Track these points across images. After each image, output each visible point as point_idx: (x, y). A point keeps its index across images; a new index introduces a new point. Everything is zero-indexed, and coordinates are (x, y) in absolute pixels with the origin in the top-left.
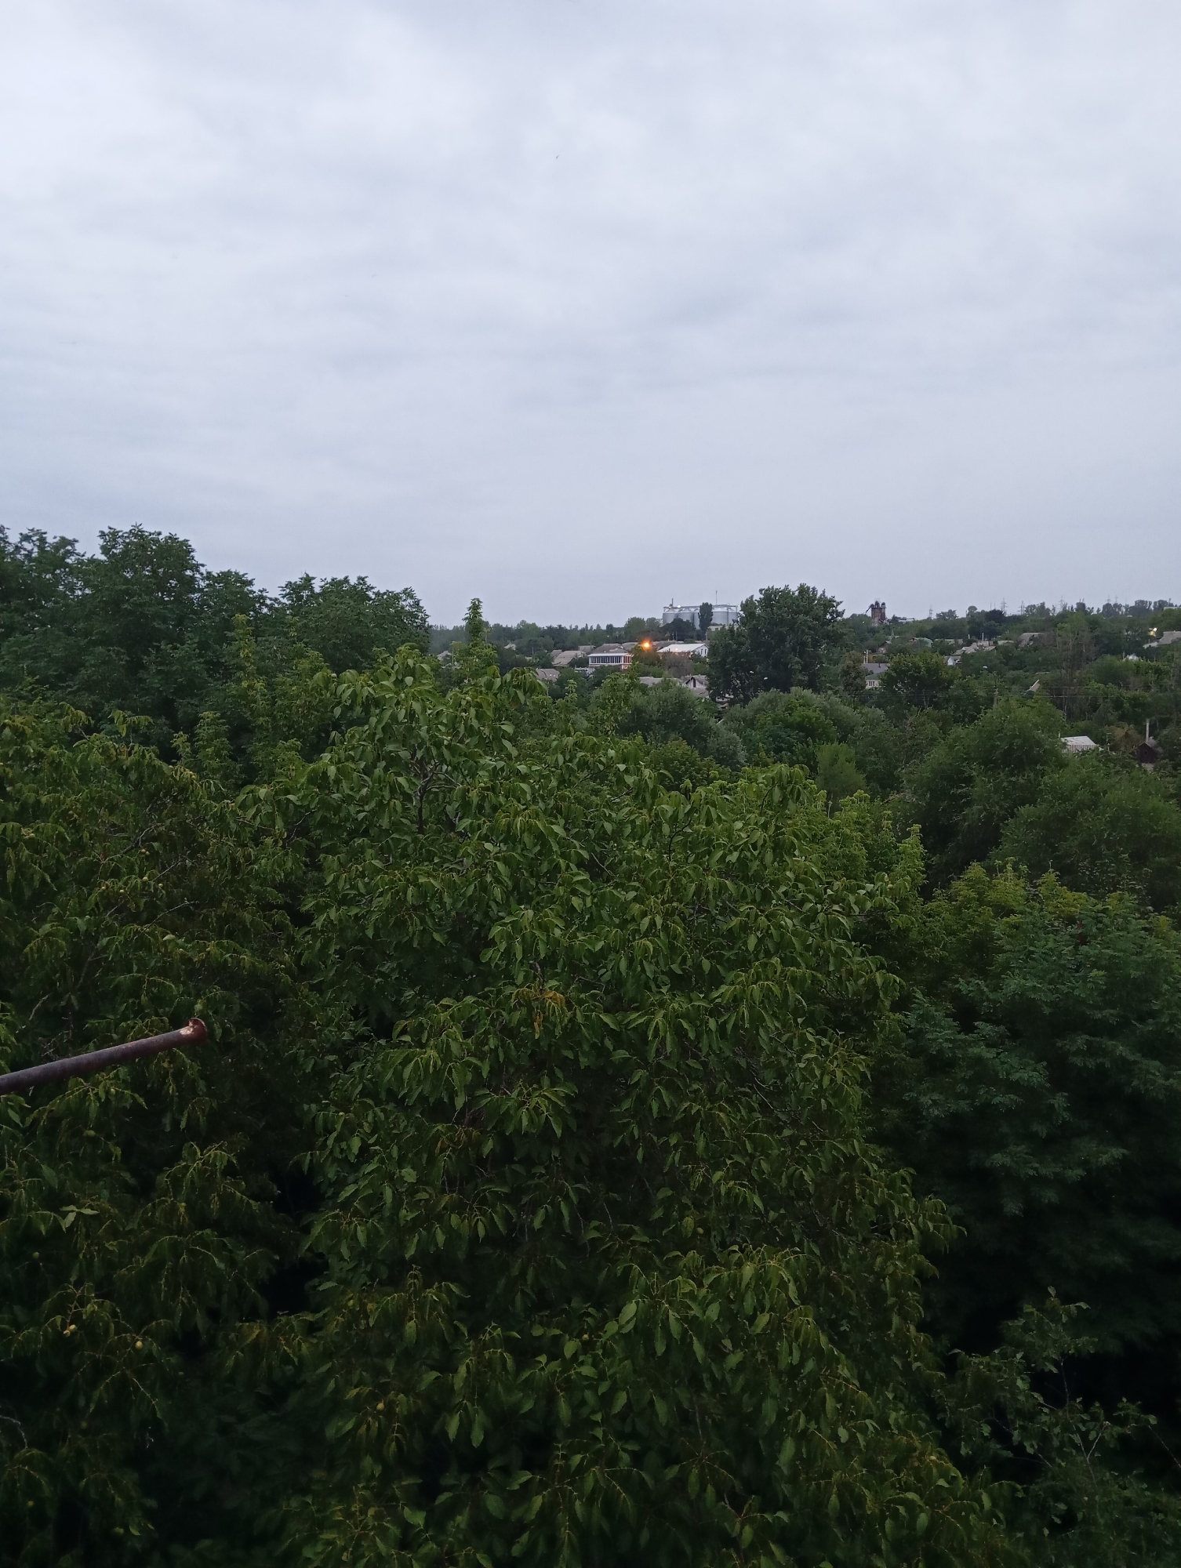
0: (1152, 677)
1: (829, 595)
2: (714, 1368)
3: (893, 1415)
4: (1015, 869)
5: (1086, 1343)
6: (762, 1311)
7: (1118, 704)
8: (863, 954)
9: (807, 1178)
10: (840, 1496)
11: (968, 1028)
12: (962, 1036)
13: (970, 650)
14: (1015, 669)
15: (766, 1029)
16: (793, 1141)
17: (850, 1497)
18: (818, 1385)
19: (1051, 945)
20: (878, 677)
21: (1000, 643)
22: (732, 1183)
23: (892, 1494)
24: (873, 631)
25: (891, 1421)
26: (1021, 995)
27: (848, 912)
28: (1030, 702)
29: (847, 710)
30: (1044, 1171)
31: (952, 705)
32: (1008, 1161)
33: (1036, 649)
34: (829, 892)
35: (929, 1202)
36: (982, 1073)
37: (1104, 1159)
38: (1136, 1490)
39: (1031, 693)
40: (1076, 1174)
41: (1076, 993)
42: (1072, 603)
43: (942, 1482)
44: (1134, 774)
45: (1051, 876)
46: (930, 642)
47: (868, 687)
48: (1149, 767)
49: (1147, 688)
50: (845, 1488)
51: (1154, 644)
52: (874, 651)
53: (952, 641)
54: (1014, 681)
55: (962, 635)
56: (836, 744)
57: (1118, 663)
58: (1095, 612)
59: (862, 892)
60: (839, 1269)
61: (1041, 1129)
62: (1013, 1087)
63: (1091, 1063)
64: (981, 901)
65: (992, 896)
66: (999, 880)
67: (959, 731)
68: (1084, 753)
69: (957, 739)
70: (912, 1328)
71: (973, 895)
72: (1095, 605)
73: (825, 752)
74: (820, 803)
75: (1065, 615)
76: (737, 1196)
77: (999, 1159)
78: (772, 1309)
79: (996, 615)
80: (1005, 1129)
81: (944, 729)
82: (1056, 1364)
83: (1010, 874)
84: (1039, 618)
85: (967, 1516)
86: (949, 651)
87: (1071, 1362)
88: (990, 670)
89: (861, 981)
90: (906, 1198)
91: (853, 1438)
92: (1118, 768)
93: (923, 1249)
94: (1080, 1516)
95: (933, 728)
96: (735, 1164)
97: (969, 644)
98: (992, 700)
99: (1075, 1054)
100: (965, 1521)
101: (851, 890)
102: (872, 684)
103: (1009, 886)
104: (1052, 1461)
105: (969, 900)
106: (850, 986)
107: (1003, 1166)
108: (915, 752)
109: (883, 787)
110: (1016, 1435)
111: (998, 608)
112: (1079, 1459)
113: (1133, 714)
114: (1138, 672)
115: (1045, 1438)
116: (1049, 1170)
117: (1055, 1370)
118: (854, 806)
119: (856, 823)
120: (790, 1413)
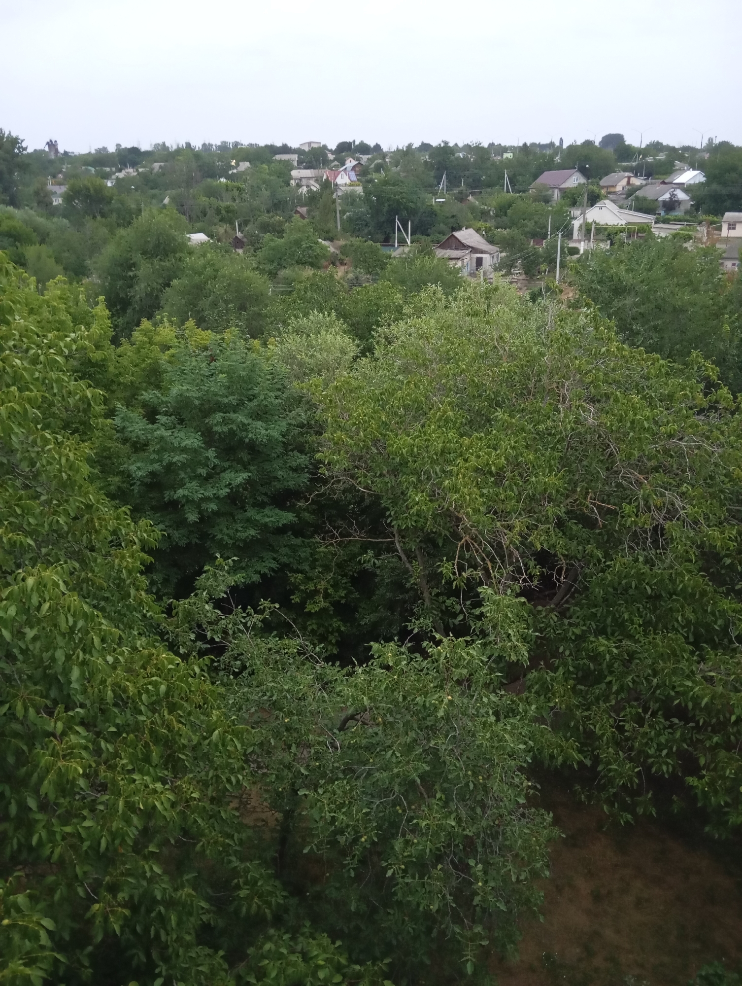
0: (236, 193)
1: (14, 134)
2: (20, 643)
3: (139, 643)
4: (170, 321)
5: (239, 578)
6: (45, 601)
7: (218, 211)
8: (76, 380)
9: (61, 522)
10: (113, 691)
11: (153, 421)
12: (150, 426)
13: (121, 175)
14: (152, 189)
15: (16, 434)
16: (48, 502)
17: (119, 689)
18: (87, 633)
19: (194, 363)
20: (61, 196)
21: (140, 170)
22: (11, 535)
23: (142, 681)
24: (51, 162)
25: (138, 645)
26: (181, 395)
27: (60, 352)
28: (164, 211)
29: (41, 220)
30: (207, 494)
31: (114, 215)
32: (186, 493)
33: (164, 175)
34: (45, 341)
35: (142, 522)
36: (165, 447)
37: (239, 480)
38: (273, 642)
39: (164, 205)
40: (224, 492)
41: (212, 389)
42: (182, 143)
43: (170, 666)
44: (233, 255)
45: (191, 323)
46: (93, 169)
47: (55, 203)
48: (240, 251)
49: (234, 200)
50: (116, 685)
51: (235, 171)
52: (54, 177)
53: (108, 169)
54: (153, 197)
55: (116, 166)
56: (38, 245)
57: (215, 183)
58: (197, 149)
59: (68, 339)
60: (93, 571)
61: (203, 471)
62: (184, 450)
63: (225, 429)
64: (151, 343)
65: (157, 339)
66: (160, 329)
67: (122, 232)
68: (202, 244)
69: (122, 237)
70: (143, 593)
71: (146, 339)
72: (197, 144)
73: (31, 252)
74: (32, 287)
75: (179, 151)
76: (15, 542)
77: (181, 492)
78: (50, 599)
79: (135, 151)
80: (183, 475)
81: (112, 232)
82: (226, 593)
83: (167, 324)
84: (162, 153)
85: (187, 679)
86: (107, 176)
87: (234, 590)
88: (136, 190)
89: (77, 397)
90: (129, 524)
91: (116, 659)
92: (223, 253)
93: (143, 549)
94: (248, 664)
95: (104, 231)
96: (10, 523)
97: (120, 171)
98: (140, 210)
99: (216, 425)
100: (187, 683)
101: (61, 339)
102: (57, 201)
103: (167, 332)
104: (230, 642)
105: (144, 343)
106: (71, 401)
107: (184, 496)
108: (95, 248)
109: (77, 274)
110: (209, 635)
111: (136, 146)
112: (244, 637)
113: (227, 215)
114: (227, 190)
115: (225, 632)
116: (209, 493)
117: (225, 596)
118: (57, 287)
119: (60, 298)
120: (74, 654)
